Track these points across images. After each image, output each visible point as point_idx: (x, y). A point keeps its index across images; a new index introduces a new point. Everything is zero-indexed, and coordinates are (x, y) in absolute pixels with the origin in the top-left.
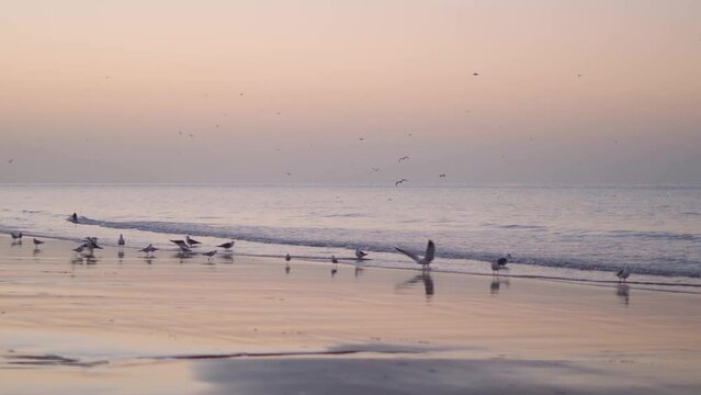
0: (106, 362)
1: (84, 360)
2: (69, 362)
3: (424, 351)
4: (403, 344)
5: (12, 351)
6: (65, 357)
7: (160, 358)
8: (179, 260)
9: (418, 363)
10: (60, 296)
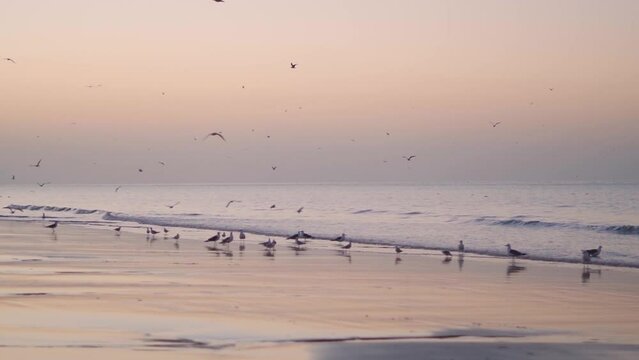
0: (233, 345)
1: (214, 343)
2: (200, 345)
3: (523, 335)
4: (503, 328)
5: (148, 335)
6: (197, 340)
7: (281, 341)
8: (294, 252)
9: (519, 347)
10: (189, 286)
